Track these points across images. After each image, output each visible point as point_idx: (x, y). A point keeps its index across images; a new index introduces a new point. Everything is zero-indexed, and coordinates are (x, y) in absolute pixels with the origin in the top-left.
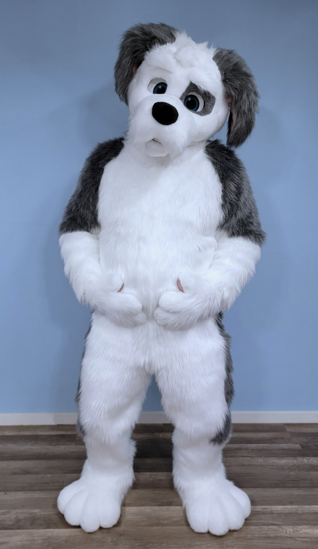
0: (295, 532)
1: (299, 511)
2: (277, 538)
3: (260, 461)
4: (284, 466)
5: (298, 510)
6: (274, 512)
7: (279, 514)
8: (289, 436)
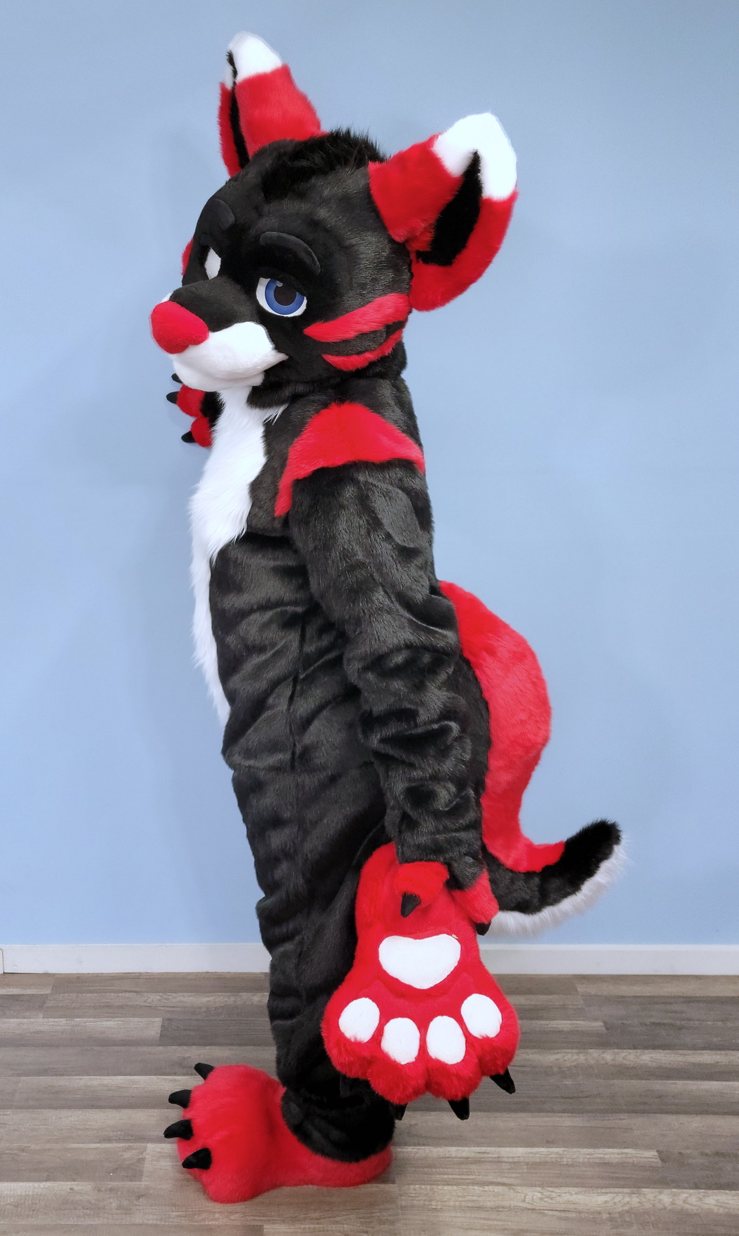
0: (545, 1200)
1: (565, 1160)
4: (552, 1067)
5: (562, 1158)
6: (506, 1160)
7: (515, 1164)
8: (582, 1002)
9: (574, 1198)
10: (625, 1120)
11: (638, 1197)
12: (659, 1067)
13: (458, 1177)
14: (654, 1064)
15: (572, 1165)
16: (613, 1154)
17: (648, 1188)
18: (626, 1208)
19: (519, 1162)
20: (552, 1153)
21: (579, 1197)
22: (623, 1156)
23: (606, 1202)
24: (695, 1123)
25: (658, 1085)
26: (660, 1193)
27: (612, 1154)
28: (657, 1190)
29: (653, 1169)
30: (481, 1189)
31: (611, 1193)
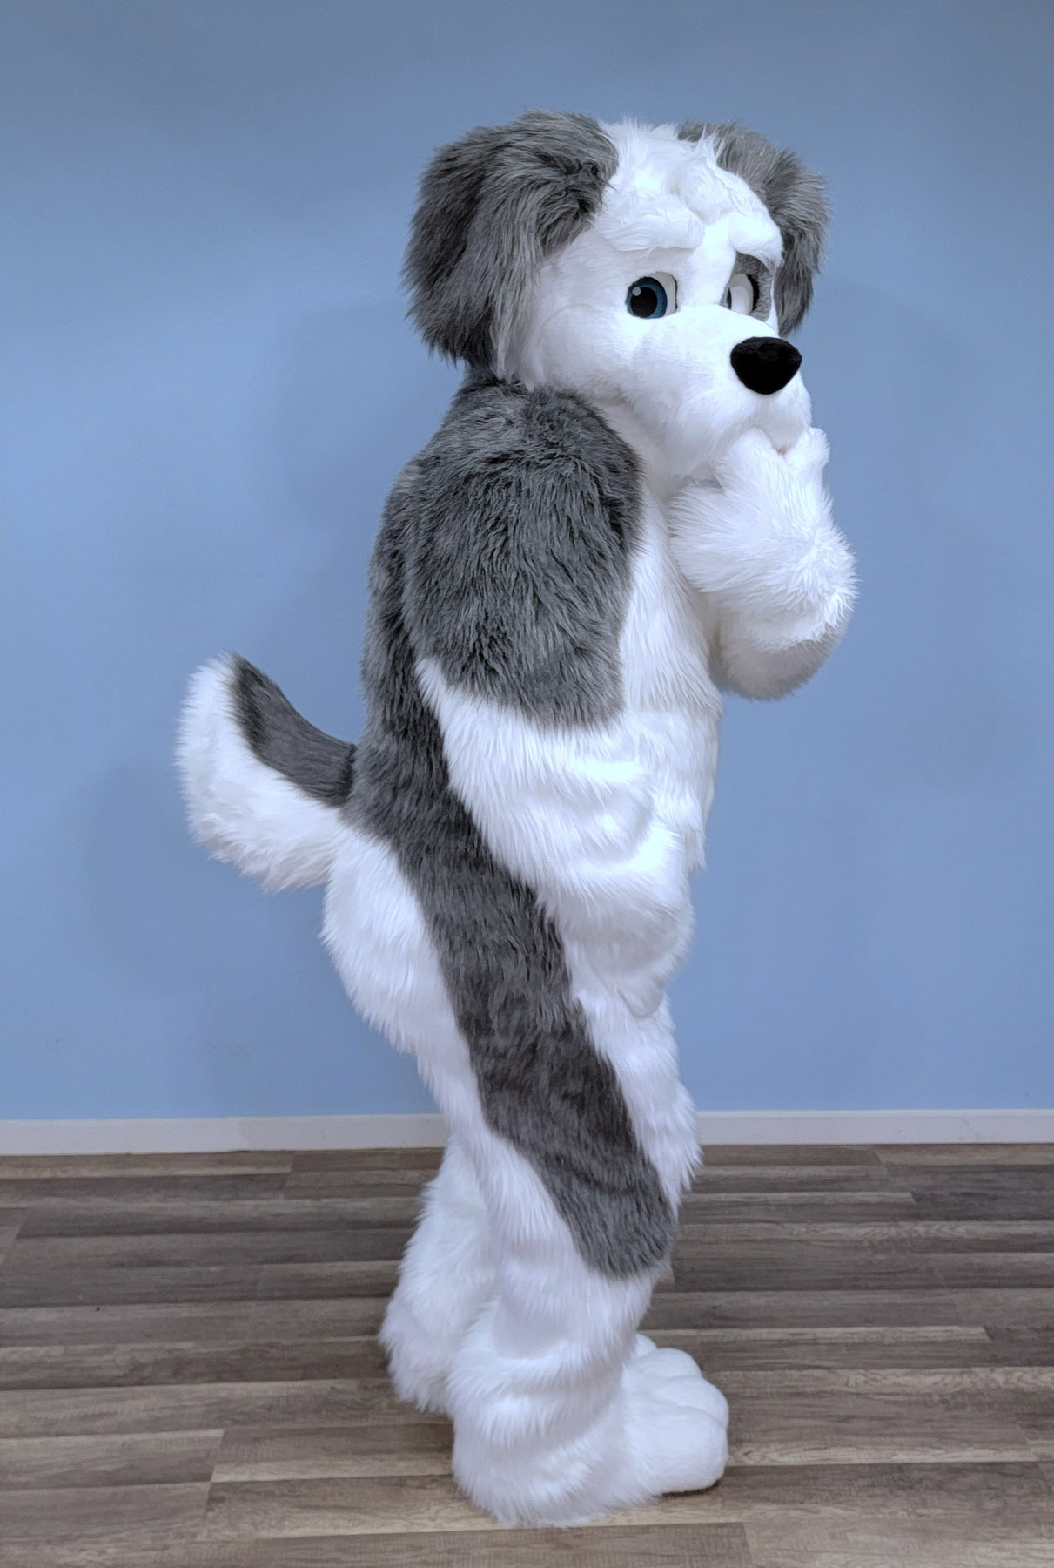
0: (871, 1383)
1: (887, 1339)
2: (822, 1395)
3: (799, 1230)
4: (861, 1242)
5: (885, 1337)
6: (822, 1341)
7: (833, 1346)
8: (885, 1172)
9: (901, 1380)
10: (947, 1296)
11: (969, 1377)
12: (978, 1240)
13: (771, 1361)
14: (971, 1237)
15: (895, 1345)
16: (938, 1331)
17: (980, 1366)
18: (958, 1389)
19: (837, 1344)
20: (872, 1332)
21: (907, 1378)
22: (950, 1333)
23: (936, 1383)
24: (1021, 1297)
25: (977, 1259)
26: (992, 1371)
27: (936, 1332)
28: (988, 1369)
29: (983, 1346)
30: (799, 1373)
31: (942, 1373)
